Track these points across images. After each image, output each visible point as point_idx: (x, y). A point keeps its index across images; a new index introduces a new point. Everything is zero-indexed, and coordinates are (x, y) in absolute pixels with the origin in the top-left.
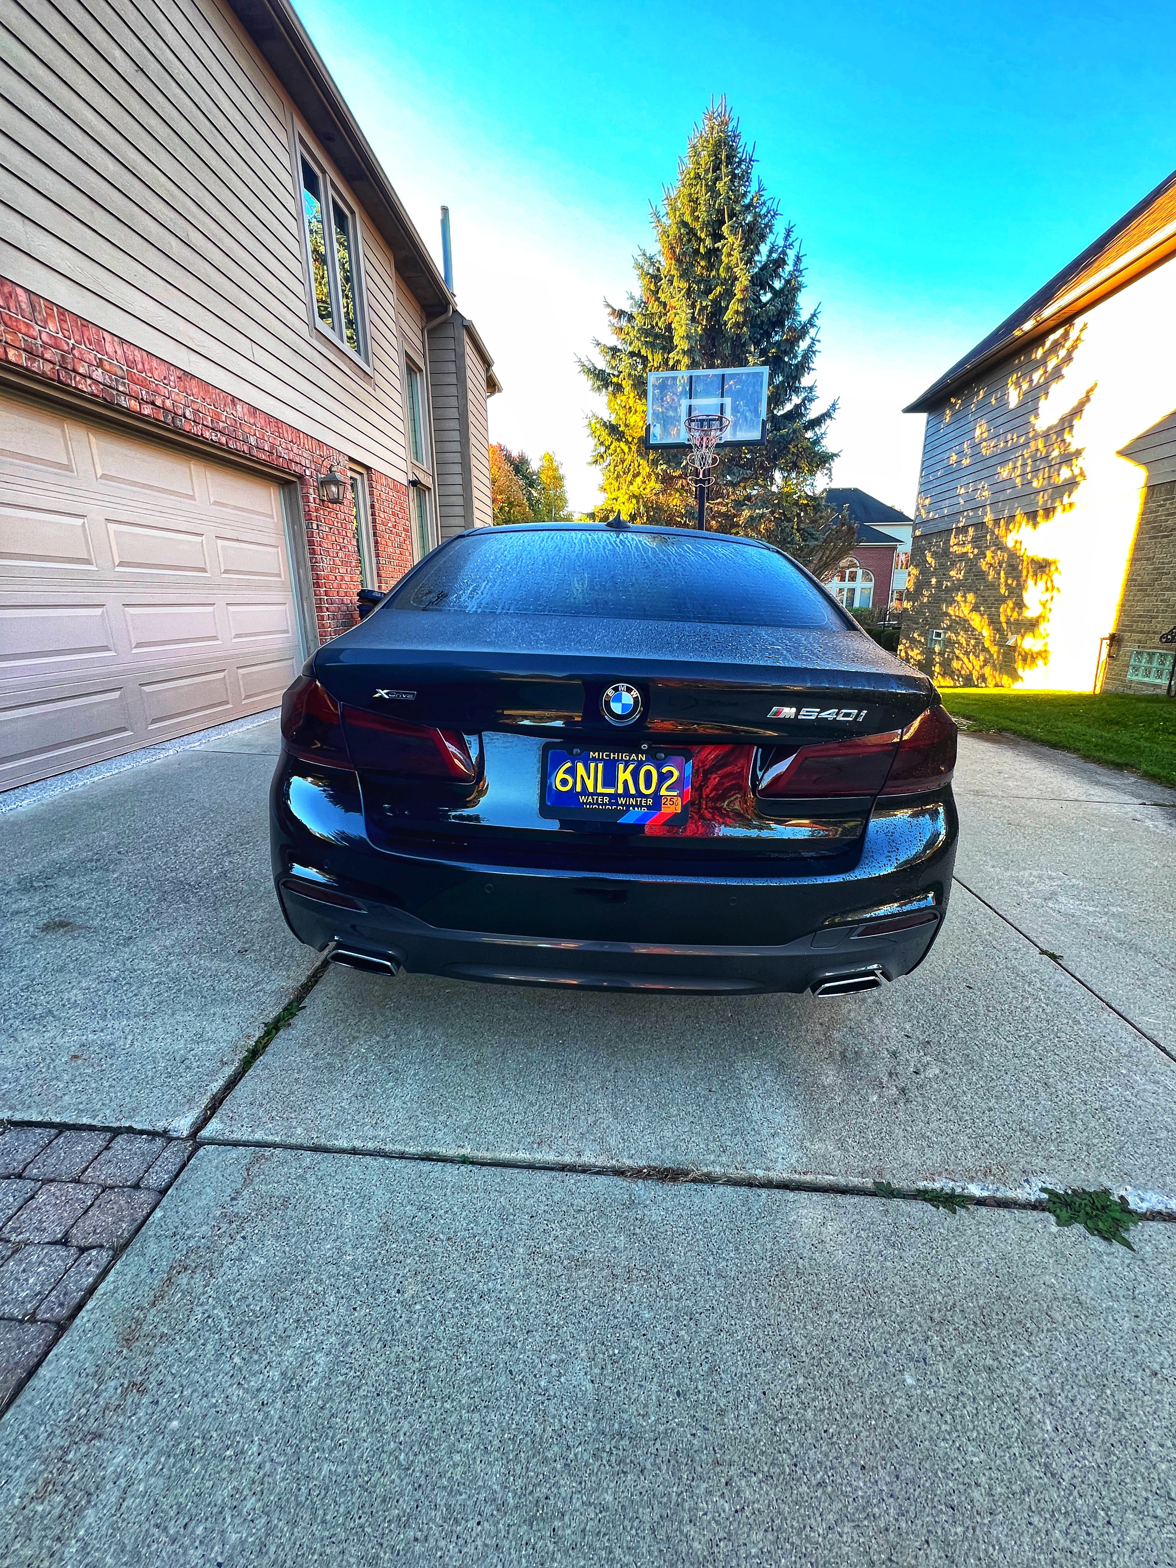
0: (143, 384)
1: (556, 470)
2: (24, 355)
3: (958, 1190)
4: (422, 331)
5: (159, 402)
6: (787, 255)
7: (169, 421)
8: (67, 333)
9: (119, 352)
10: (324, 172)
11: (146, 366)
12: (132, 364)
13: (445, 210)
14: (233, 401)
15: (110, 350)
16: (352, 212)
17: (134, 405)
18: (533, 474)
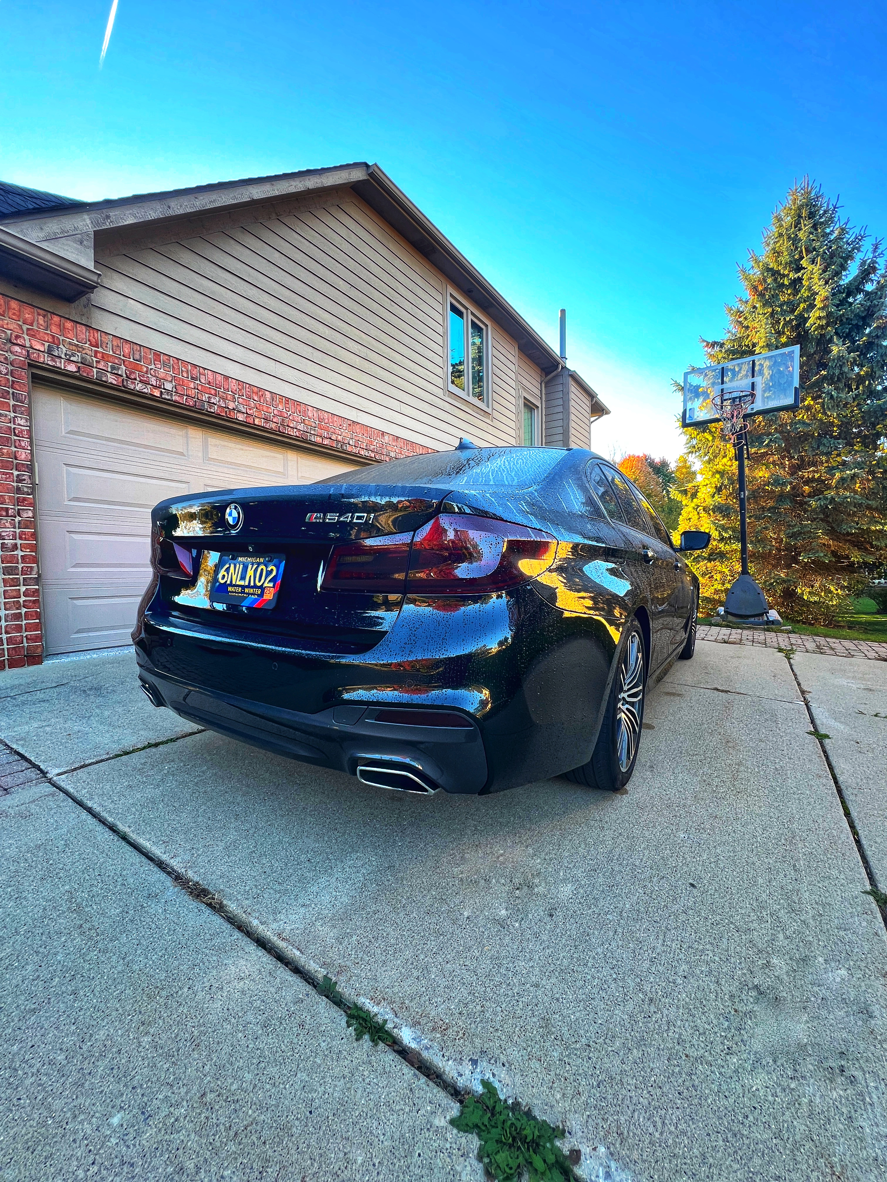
0: (326, 429)
1: (690, 467)
2: (263, 420)
3: (389, 1026)
4: (541, 384)
5: (334, 437)
6: (877, 263)
7: (339, 447)
8: (288, 409)
9: (315, 415)
10: (467, 309)
11: (330, 420)
12: (320, 420)
13: (563, 312)
14: (383, 434)
15: (310, 415)
16: (486, 326)
17: (319, 440)
18: (672, 472)
